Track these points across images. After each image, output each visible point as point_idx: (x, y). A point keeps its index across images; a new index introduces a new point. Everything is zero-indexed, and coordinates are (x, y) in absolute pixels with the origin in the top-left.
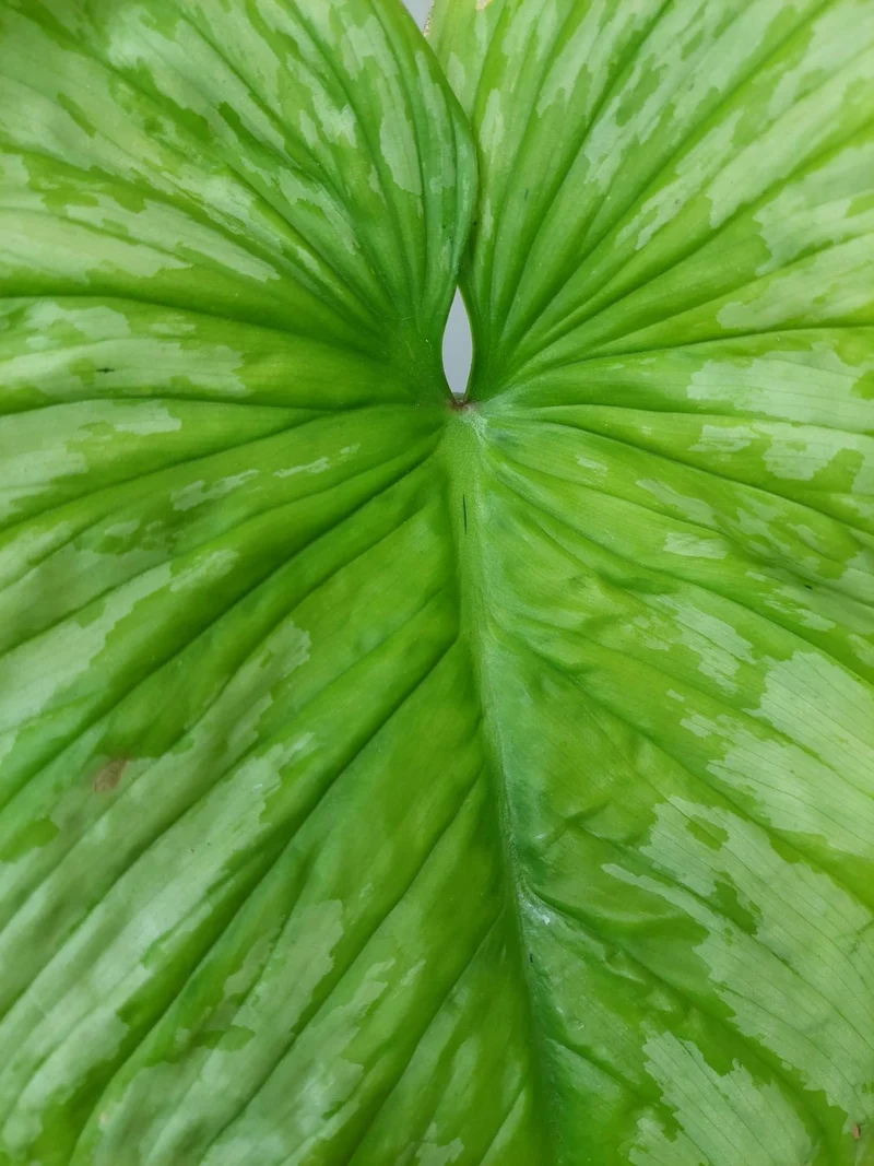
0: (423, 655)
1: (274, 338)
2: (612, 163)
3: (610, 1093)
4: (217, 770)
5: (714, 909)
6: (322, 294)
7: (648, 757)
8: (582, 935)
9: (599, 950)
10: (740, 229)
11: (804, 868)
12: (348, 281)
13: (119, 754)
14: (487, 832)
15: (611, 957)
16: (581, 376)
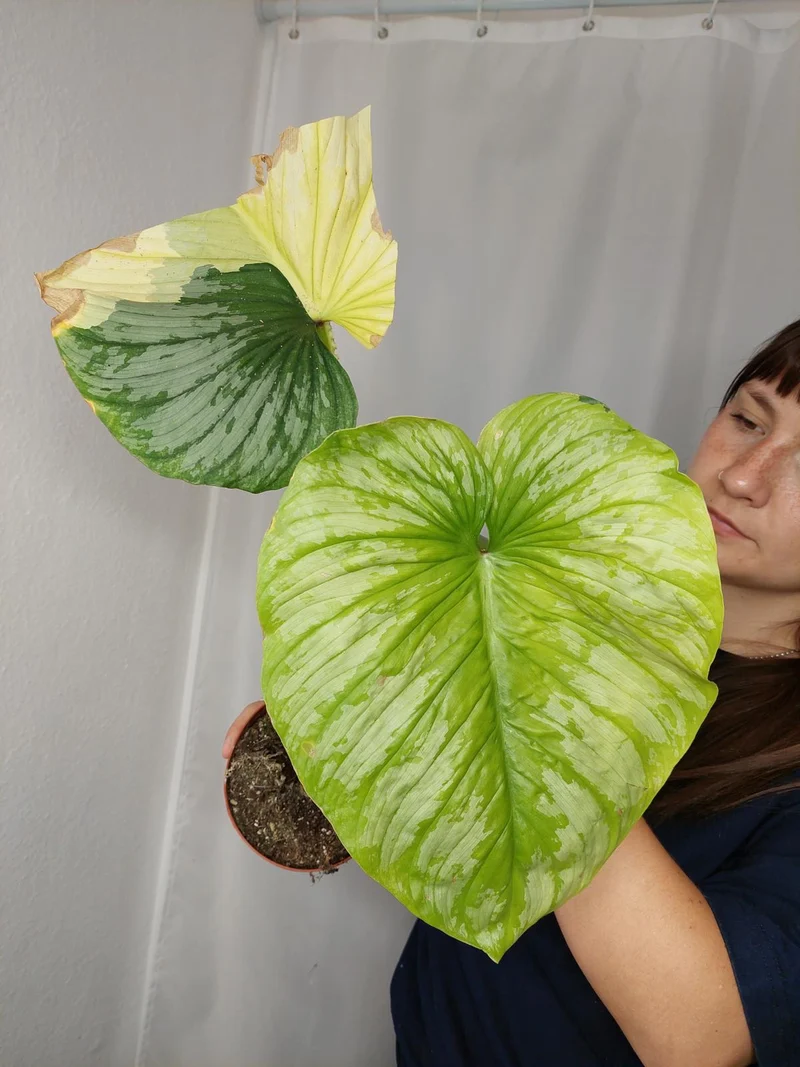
0: (472, 644)
1: (426, 542)
2: (537, 495)
3: (530, 788)
4: (410, 680)
5: (566, 729)
6: (439, 525)
7: (547, 678)
8: (523, 737)
9: (528, 741)
10: (573, 525)
11: (602, 718)
12: (449, 520)
13: (386, 674)
14: (492, 701)
15: (532, 744)
16: (525, 550)
